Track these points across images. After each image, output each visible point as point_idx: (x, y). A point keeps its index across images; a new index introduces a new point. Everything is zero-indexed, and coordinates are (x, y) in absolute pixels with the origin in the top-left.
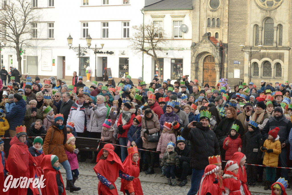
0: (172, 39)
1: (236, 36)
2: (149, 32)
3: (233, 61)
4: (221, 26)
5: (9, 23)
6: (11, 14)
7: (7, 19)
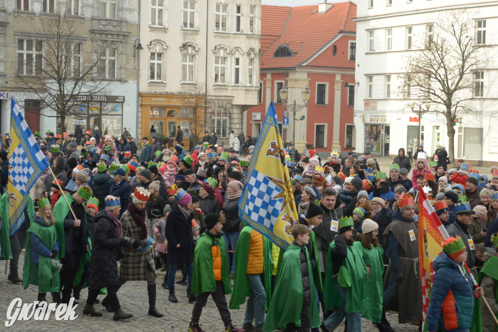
5: (436, 72)
6: (439, 56)
7: (432, 66)
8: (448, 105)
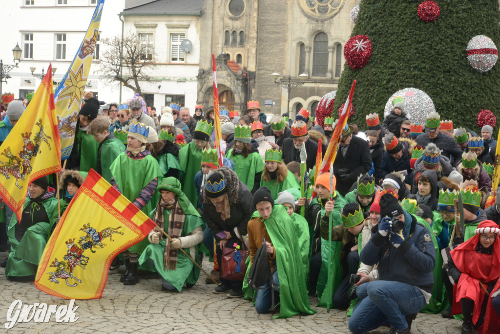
0: (168, 63)
1: (269, 60)
3: (264, 100)
4: (246, 44)
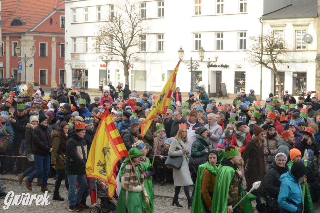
0: (294, 50)
2: (268, 43)
5: (116, 35)
6: (118, 25)
7: (114, 32)
8: (125, 56)
